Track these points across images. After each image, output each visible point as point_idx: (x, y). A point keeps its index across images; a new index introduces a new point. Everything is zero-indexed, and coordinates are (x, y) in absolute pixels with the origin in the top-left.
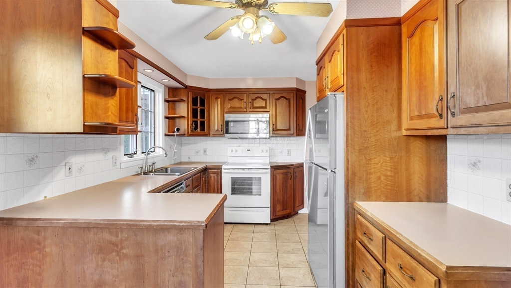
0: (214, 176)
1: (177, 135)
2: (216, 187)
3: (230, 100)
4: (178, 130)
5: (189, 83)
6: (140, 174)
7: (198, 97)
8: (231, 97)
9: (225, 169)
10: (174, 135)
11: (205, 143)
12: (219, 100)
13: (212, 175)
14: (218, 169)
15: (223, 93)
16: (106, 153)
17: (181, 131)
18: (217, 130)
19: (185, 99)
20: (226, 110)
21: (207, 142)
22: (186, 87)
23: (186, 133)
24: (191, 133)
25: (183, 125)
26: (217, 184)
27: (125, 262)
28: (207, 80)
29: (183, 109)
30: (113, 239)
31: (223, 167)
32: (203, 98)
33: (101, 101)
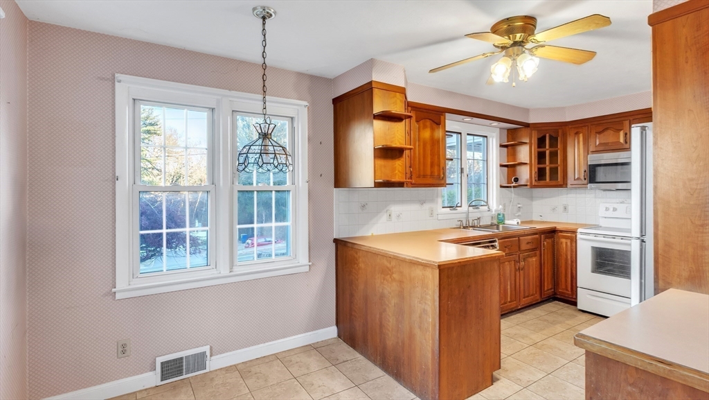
0: (566, 243)
1: (514, 187)
2: (569, 257)
3: (600, 133)
4: (516, 180)
5: (532, 119)
6: (460, 228)
7: (547, 135)
8: (600, 129)
9: (581, 233)
10: (510, 187)
11: (565, 196)
12: (581, 135)
13: (564, 241)
14: (572, 234)
15: (587, 124)
16: (422, 204)
17: (522, 181)
18: (578, 179)
19: (527, 141)
20: (592, 148)
21: (569, 195)
22: (527, 125)
23: (529, 184)
24: (536, 184)
25: (525, 174)
26: (571, 255)
27: (394, 284)
28: (561, 109)
29: (524, 154)
30: (389, 265)
31: (579, 230)
32: (554, 135)
33: (389, 163)
